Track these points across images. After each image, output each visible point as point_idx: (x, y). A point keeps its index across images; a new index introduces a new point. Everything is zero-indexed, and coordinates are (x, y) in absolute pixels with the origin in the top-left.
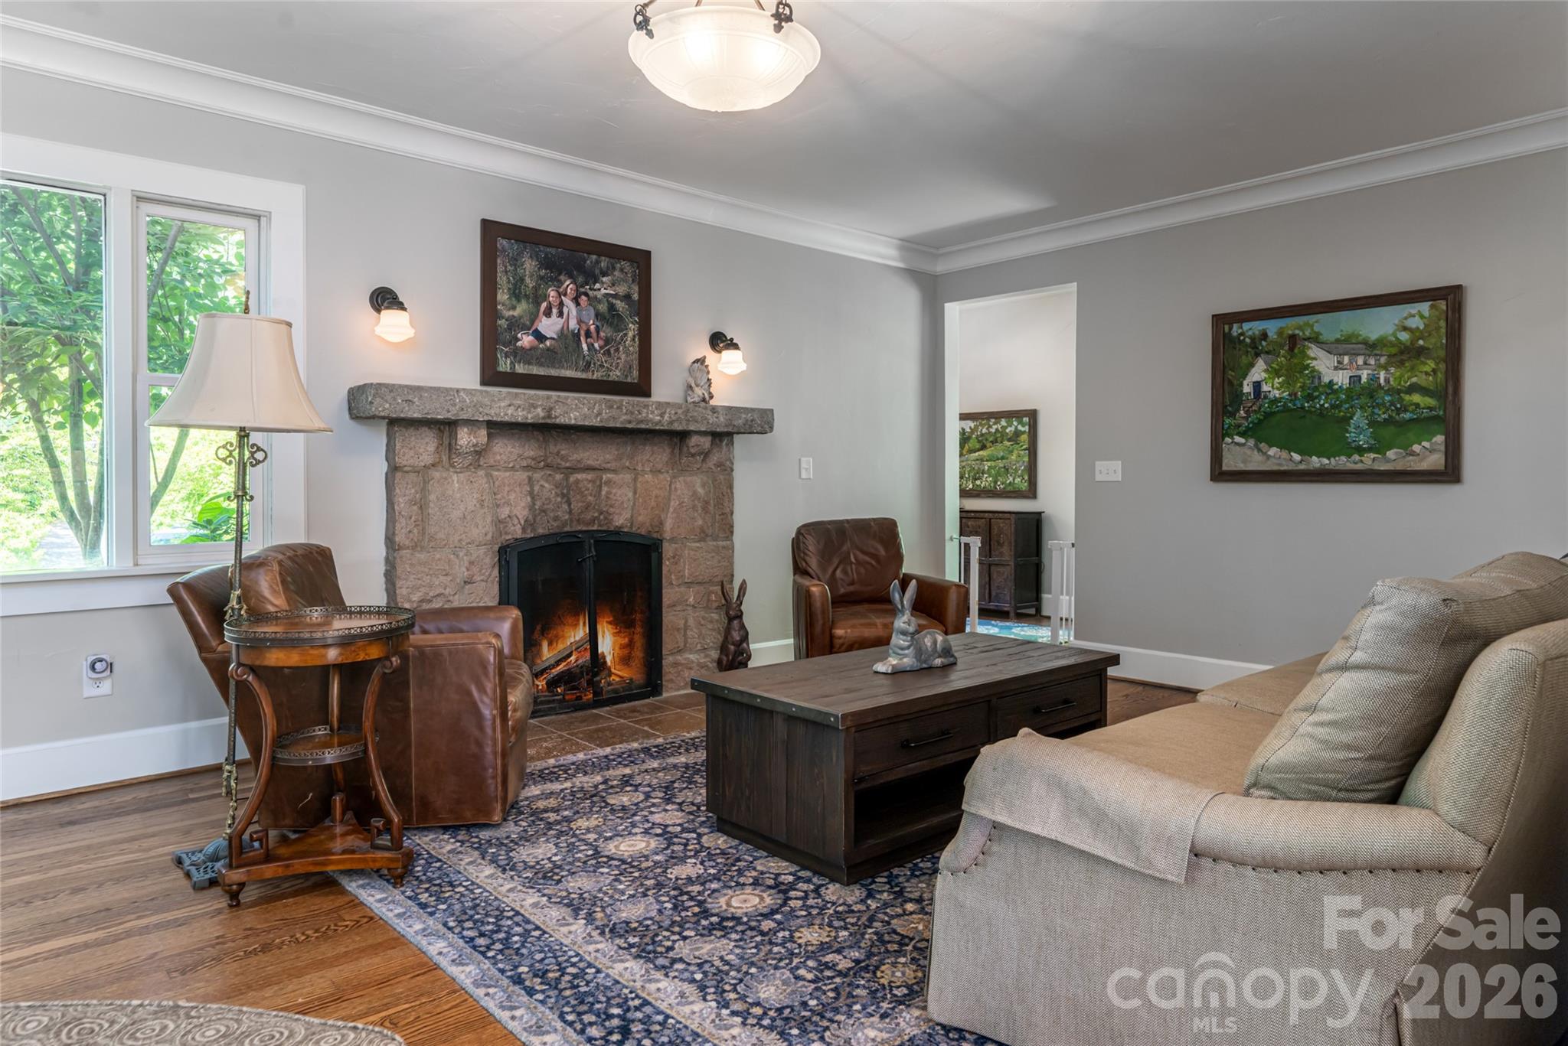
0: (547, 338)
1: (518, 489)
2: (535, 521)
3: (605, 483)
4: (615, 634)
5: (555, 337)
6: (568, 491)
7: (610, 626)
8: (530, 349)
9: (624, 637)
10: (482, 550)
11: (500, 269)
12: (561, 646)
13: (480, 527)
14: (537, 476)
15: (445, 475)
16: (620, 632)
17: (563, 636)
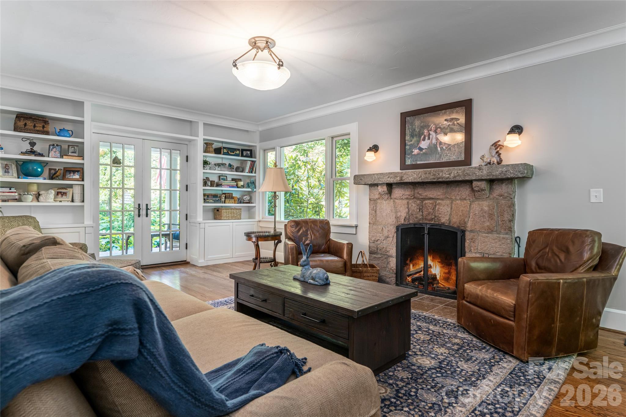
0: (423, 149)
1: (403, 206)
2: (409, 218)
3: (438, 204)
4: (441, 267)
5: (427, 148)
6: (423, 207)
7: (439, 264)
8: (417, 155)
9: (446, 269)
10: (392, 227)
11: (407, 128)
12: (417, 267)
13: (392, 219)
14: (410, 201)
15: (381, 201)
16: (444, 267)
17: (418, 264)
